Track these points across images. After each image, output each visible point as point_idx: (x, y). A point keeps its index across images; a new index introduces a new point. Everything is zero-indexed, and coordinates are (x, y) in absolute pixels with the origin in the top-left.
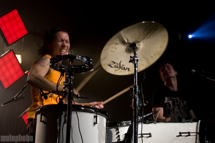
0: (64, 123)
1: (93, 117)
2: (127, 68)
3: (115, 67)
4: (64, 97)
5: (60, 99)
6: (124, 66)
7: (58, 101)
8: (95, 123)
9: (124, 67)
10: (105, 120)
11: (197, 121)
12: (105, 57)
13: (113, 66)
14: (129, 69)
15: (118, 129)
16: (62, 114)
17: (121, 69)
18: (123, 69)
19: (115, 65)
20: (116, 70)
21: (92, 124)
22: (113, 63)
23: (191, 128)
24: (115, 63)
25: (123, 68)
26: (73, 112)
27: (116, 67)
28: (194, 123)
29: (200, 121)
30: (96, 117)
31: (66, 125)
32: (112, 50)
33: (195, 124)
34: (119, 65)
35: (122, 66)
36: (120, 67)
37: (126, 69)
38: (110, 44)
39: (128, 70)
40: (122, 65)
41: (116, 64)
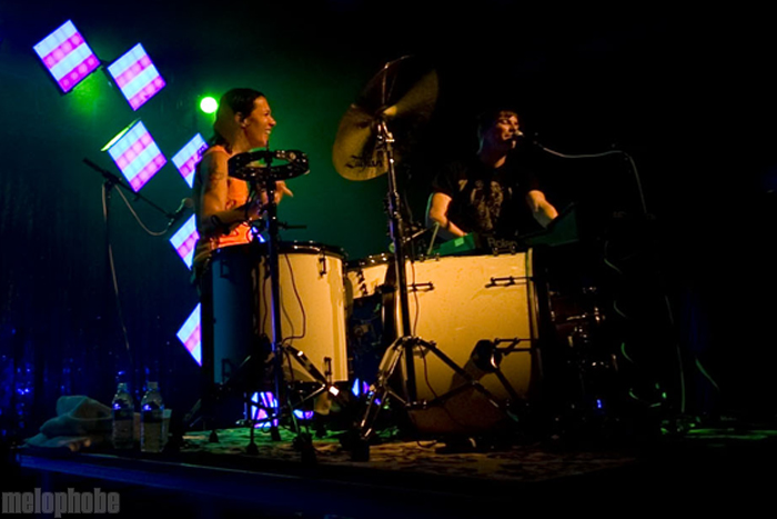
0: (266, 278)
1: (317, 261)
4: (260, 230)
5: (253, 233)
7: (251, 238)
8: (322, 273)
10: (339, 262)
11: (526, 251)
15: (360, 273)
16: (260, 261)
21: (318, 275)
23: (514, 268)
26: (280, 256)
28: (518, 255)
29: (530, 251)
30: (322, 260)
31: (269, 280)
33: (521, 256)
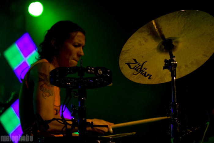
2: (148, 75)
3: (133, 69)
6: (145, 71)
9: (146, 73)
12: (128, 50)
13: (132, 66)
14: (151, 76)
17: (141, 74)
18: (143, 75)
19: (136, 66)
20: (134, 74)
22: (134, 62)
24: (136, 62)
25: (144, 72)
27: (135, 69)
32: (140, 42)
34: (140, 67)
35: (144, 70)
36: (140, 71)
37: (146, 75)
38: (142, 32)
39: (149, 78)
40: (144, 68)
41: (136, 64)
